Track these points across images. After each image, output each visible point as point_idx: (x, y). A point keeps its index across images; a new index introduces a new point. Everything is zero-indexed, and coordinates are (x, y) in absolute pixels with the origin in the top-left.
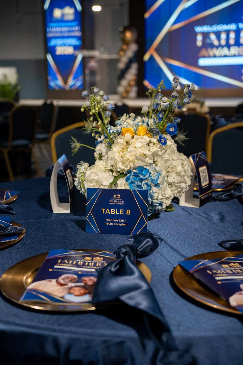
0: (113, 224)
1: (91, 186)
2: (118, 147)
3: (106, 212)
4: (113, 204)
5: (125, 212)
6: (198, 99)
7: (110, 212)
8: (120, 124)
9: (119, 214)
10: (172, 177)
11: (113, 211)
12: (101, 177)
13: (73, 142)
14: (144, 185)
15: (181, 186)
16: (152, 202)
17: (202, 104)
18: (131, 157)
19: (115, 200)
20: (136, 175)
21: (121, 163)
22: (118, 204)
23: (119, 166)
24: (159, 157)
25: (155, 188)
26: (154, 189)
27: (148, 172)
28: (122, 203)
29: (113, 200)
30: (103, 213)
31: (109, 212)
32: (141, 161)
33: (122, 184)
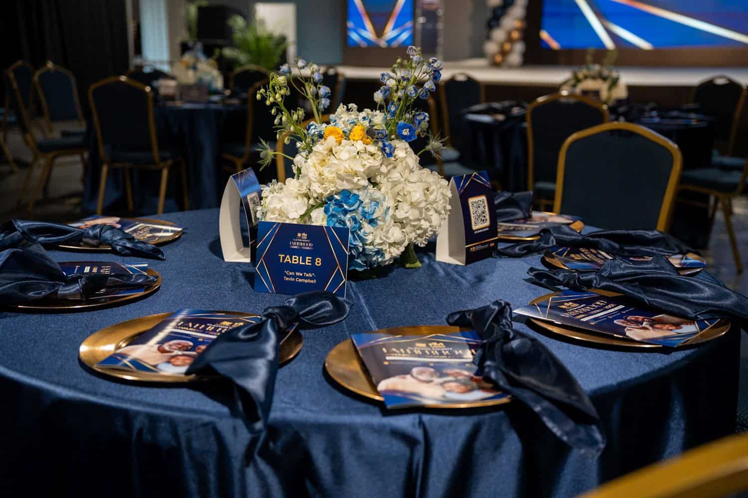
0: (295, 280)
1: (271, 219)
2: (314, 157)
3: (286, 260)
4: (296, 247)
5: (313, 261)
6: (606, 73)
7: (291, 260)
8: (334, 120)
9: (304, 264)
10: (403, 210)
11: (295, 260)
12: (288, 206)
13: (262, 148)
14: (349, 220)
15: (421, 225)
16: (364, 249)
17: (614, 82)
18: (331, 174)
19: (299, 242)
20: (339, 204)
21: (318, 183)
22: (303, 248)
23: (314, 188)
24: (384, 177)
25: (369, 225)
26: (367, 227)
27: (358, 199)
28: (308, 247)
29: (297, 242)
30: (281, 261)
31: (289, 260)
32: (347, 182)
33: (319, 218)
